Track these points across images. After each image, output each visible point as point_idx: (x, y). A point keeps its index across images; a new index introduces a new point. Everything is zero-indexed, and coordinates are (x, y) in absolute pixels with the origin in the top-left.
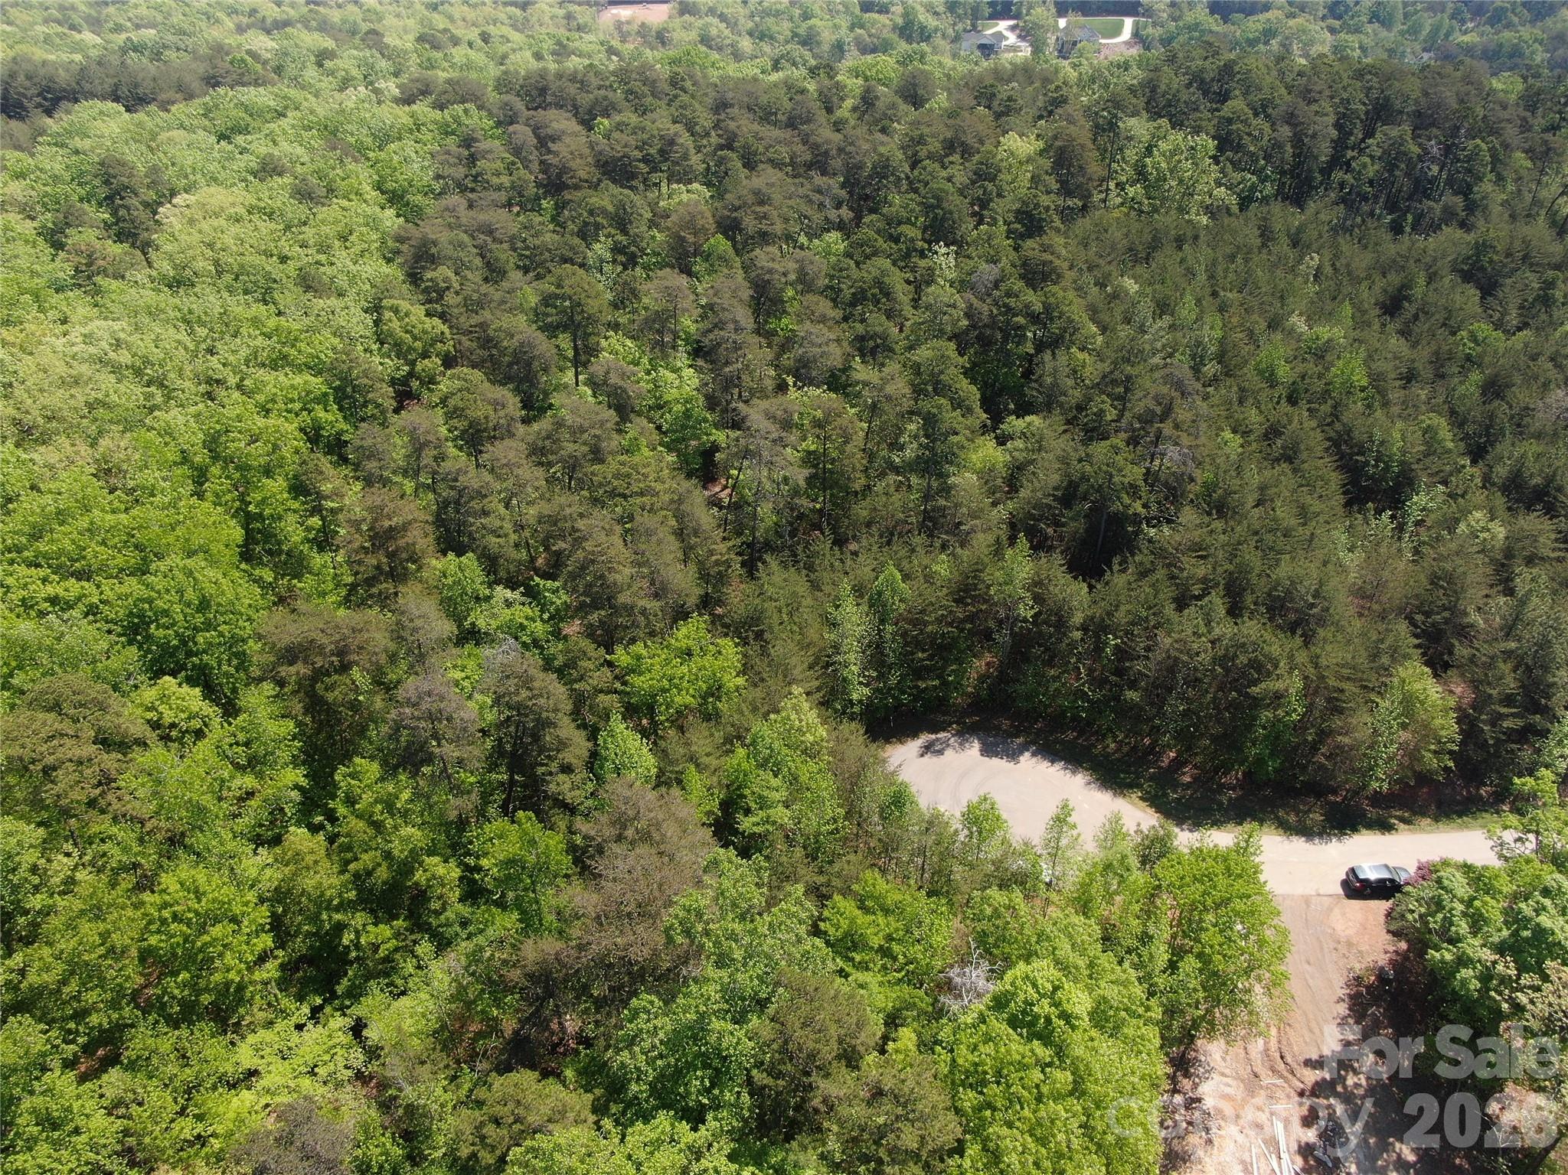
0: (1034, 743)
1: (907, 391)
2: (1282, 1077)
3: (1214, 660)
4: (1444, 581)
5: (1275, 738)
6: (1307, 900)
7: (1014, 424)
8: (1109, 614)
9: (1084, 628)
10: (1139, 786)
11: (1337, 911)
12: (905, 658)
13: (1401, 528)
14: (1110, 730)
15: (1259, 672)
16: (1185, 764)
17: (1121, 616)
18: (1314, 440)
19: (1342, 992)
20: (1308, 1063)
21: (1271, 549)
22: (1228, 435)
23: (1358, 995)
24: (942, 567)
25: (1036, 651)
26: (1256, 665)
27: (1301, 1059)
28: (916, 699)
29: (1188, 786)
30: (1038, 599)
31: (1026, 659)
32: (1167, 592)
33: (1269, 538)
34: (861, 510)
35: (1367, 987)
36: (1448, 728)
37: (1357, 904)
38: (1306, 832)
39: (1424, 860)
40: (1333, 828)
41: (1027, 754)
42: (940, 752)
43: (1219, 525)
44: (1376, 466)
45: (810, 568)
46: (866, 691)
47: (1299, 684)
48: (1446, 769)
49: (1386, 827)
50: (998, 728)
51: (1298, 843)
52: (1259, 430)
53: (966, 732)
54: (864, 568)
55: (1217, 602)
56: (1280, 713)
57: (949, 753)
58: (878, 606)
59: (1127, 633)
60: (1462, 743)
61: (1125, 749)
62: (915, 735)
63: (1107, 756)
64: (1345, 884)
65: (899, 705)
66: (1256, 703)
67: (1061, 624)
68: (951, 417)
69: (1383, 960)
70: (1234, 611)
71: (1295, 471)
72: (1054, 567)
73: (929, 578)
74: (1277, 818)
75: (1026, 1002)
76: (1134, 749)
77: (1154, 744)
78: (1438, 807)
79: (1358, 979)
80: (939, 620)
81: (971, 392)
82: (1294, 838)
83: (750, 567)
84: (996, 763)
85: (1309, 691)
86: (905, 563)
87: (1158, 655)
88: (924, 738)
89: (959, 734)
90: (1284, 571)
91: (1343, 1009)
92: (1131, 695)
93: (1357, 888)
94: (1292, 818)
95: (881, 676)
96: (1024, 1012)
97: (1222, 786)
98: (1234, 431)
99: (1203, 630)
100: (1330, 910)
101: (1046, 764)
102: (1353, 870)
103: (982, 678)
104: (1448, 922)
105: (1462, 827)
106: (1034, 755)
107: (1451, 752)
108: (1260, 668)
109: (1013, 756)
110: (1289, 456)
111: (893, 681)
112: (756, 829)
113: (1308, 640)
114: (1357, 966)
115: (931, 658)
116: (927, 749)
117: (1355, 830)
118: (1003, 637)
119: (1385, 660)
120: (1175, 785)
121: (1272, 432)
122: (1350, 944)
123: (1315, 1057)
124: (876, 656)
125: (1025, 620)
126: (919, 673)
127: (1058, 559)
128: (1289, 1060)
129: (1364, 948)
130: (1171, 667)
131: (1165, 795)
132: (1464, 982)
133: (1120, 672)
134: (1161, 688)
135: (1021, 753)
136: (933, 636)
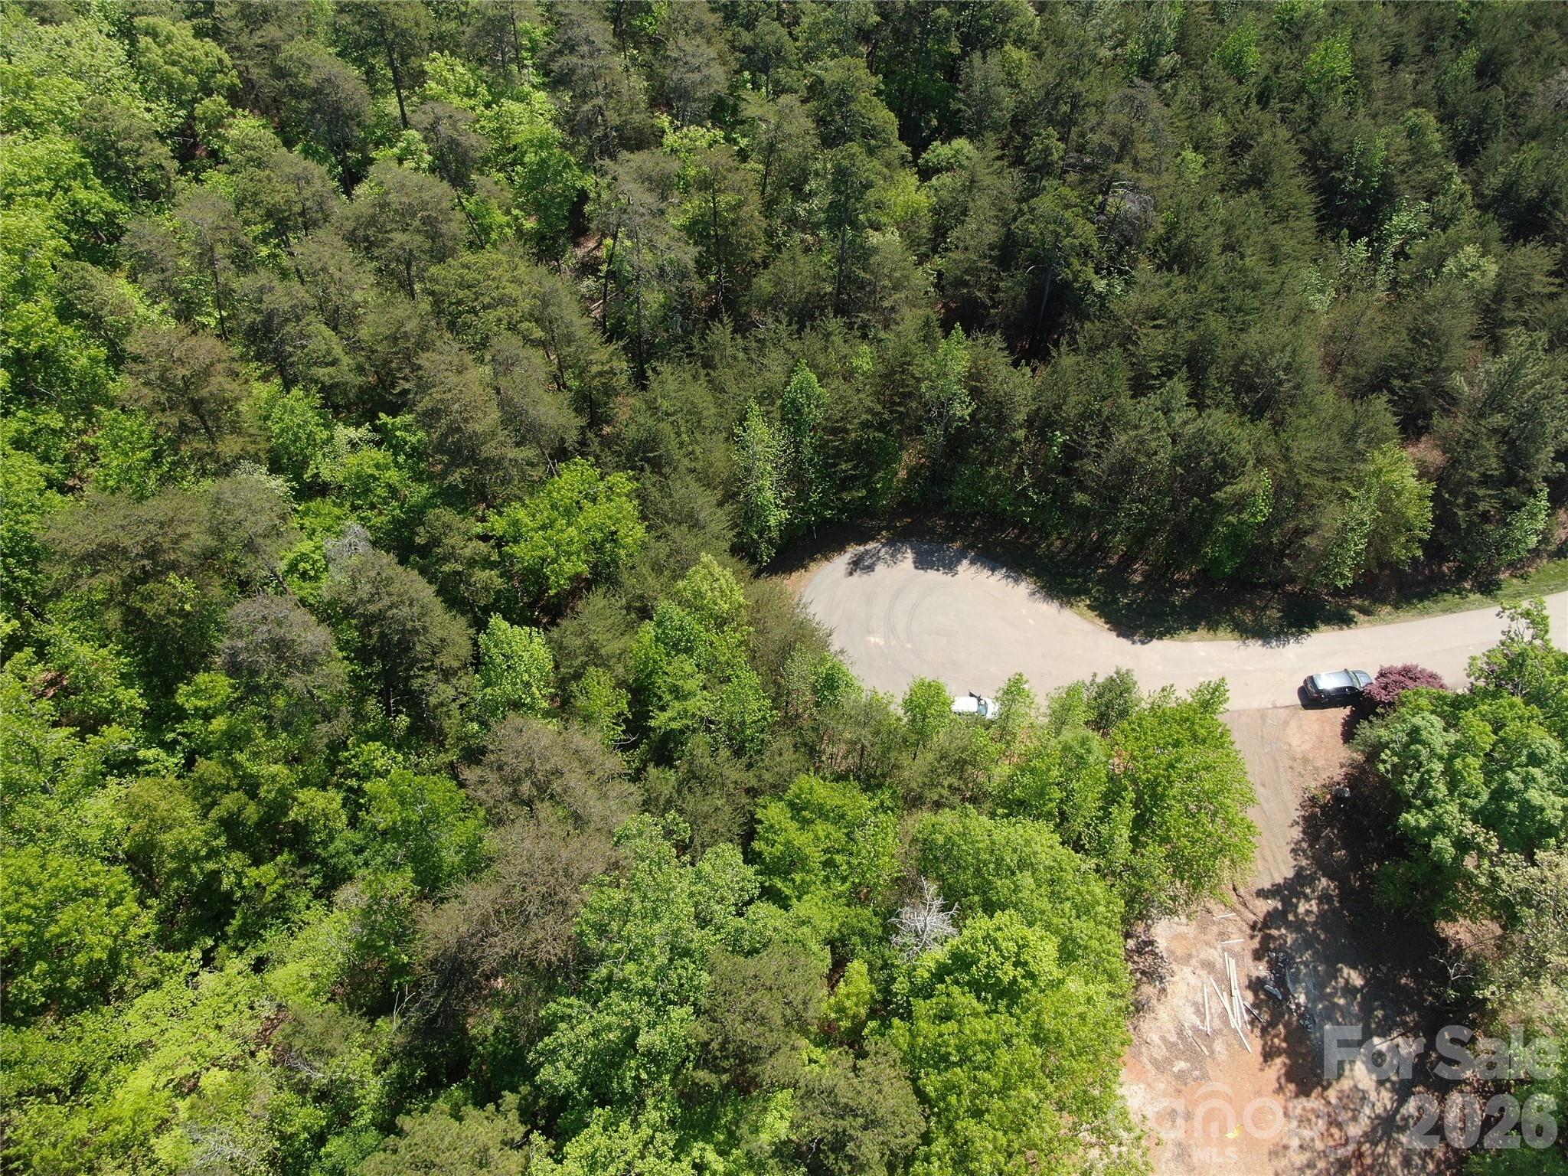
0: (972, 547)
1: (810, 125)
2: (1234, 910)
3: (1175, 460)
4: (1423, 336)
5: (1236, 535)
6: (1262, 714)
7: (939, 151)
8: (1057, 407)
9: (1029, 423)
10: (1087, 592)
11: (1293, 724)
12: (826, 471)
13: (1375, 258)
14: (1055, 527)
15: (1224, 472)
16: (1134, 560)
17: (1070, 410)
18: (1289, 157)
19: (1296, 815)
20: (1261, 894)
21: (1239, 310)
22: (1189, 154)
23: (1313, 816)
24: (864, 359)
25: (974, 451)
26: (1221, 466)
27: (1254, 889)
28: (841, 511)
29: (1139, 587)
30: (975, 393)
31: (963, 459)
32: (1123, 374)
33: (1237, 296)
34: (763, 283)
35: (1322, 807)
36: (1420, 514)
37: (1313, 714)
38: (1262, 633)
39: (1386, 665)
40: (1290, 626)
41: (965, 562)
42: (870, 568)
43: (1180, 282)
44: (1355, 182)
45: (708, 364)
46: (785, 515)
47: (1267, 482)
48: (1414, 559)
49: (1343, 620)
50: (931, 531)
51: (1255, 647)
52: (1224, 142)
53: (898, 539)
54: (775, 362)
55: (1179, 388)
56: (1245, 516)
57: (880, 568)
58: (792, 418)
59: (1076, 429)
60: (1433, 533)
61: (1071, 546)
62: (841, 549)
63: (1052, 556)
64: (1303, 692)
65: (824, 521)
66: (1218, 508)
67: (1001, 421)
68: (869, 168)
69: (1338, 774)
70: (1198, 401)
71: (1264, 198)
72: (994, 353)
73: (848, 376)
74: (1233, 619)
75: (988, 966)
76: (1080, 546)
77: (1103, 535)
78: (1399, 591)
79: (1313, 799)
80: (865, 425)
81: (885, 118)
82: (1250, 642)
83: (640, 380)
84: (934, 576)
85: (1279, 490)
86: (821, 360)
87: (1110, 457)
88: (852, 551)
89: (890, 542)
90: (1253, 338)
91: (1296, 833)
92: (1080, 498)
93: (1312, 698)
94: (1248, 618)
95: (802, 495)
96: (987, 976)
97: (1175, 584)
98: (1196, 149)
99: (1163, 423)
100: (1286, 723)
101: (987, 573)
102: (1312, 678)
103: (914, 473)
104: (1424, 785)
105: (1427, 612)
106: (973, 562)
107: (1420, 541)
108: (1226, 469)
109: (950, 566)
110: (1256, 180)
111: (815, 497)
112: (674, 725)
113: (1278, 425)
114: (1313, 785)
115: (855, 468)
116: (856, 565)
117: (1313, 627)
118: (935, 434)
119: (1360, 445)
120: (1125, 586)
121: (1239, 146)
122: (1305, 760)
123: (1267, 886)
124: (795, 476)
125: (962, 419)
126: (846, 483)
127: (997, 340)
128: (1242, 891)
129: (1320, 763)
130: (1125, 468)
131: (1115, 601)
132: (1439, 851)
133: (1067, 471)
134: (1110, 495)
135: (959, 561)
136: (857, 444)
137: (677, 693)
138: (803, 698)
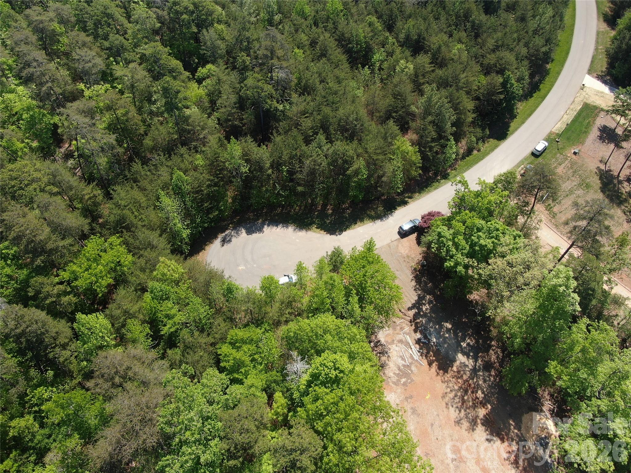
0: (266, 220)
1: (146, 73)
2: (402, 318)
3: (329, 164)
4: (397, 96)
5: (359, 185)
6: (389, 245)
7: (202, 71)
8: (280, 157)
9: (272, 166)
10: (314, 223)
11: (400, 245)
12: (199, 208)
13: (373, 72)
14: (295, 202)
15: (347, 164)
16: (327, 205)
17: (285, 157)
18: (332, 44)
19: (411, 277)
20: (410, 309)
21: (333, 103)
22: (297, 50)
23: (417, 275)
24: (199, 160)
25: (255, 183)
26: (345, 162)
27: (407, 308)
28: (211, 222)
29: (332, 215)
30: (247, 161)
31: (251, 188)
32: (300, 138)
33: (330, 98)
34: (148, 142)
35: (419, 271)
36: (416, 158)
37: (405, 239)
38: (379, 217)
39: (423, 214)
40: (388, 211)
41: (266, 226)
42: (230, 241)
43: (309, 98)
44: (357, 47)
45: (135, 181)
46: (188, 231)
47: (363, 163)
48: (420, 174)
49: (405, 203)
50: (249, 219)
51: (378, 223)
52: (307, 43)
53: (237, 226)
54: (164, 172)
55: (321, 137)
56: (360, 177)
57: (234, 239)
58: (178, 192)
59: (290, 163)
60: (423, 164)
61: (303, 208)
62: (216, 237)
63: (297, 214)
64: (400, 233)
65: (205, 229)
66: (349, 177)
67: (261, 169)
68: (176, 85)
69: (420, 257)
70: (330, 140)
71: (328, 60)
72: (249, 143)
73: (195, 169)
74: (368, 215)
75: (325, 375)
76: (306, 206)
77: (313, 200)
78: (418, 187)
79: (415, 269)
80: (209, 186)
81: (176, 63)
82: (376, 221)
83: (108, 196)
84: (255, 236)
85: (368, 164)
86: (182, 166)
87: (306, 170)
88: (220, 237)
89: (234, 228)
90: (341, 112)
91: (414, 283)
92: (300, 189)
93: (403, 234)
94: (373, 213)
95: (193, 221)
96: (326, 378)
97: (344, 209)
98: (298, 48)
99: (320, 152)
100: (398, 246)
101: (275, 228)
102: (400, 227)
103: (234, 199)
104: (448, 251)
105: (429, 191)
106: (268, 226)
107: (420, 167)
108: (348, 162)
109: (260, 230)
110: (323, 54)
111: (198, 220)
113: (360, 140)
114: (413, 264)
115: (210, 204)
116: (224, 241)
117: (395, 209)
118: (238, 182)
119: (390, 140)
120: (327, 216)
121: (313, 43)
122: (408, 257)
123: (410, 305)
124: (187, 214)
125: (246, 172)
126: (209, 211)
127: (249, 139)
128: (403, 311)
129: (413, 256)
130: (312, 173)
131: (325, 222)
132: (460, 272)
133: (292, 180)
134: (310, 183)
135: (263, 227)
136: (208, 194)
137: (168, 317)
138: (221, 300)
